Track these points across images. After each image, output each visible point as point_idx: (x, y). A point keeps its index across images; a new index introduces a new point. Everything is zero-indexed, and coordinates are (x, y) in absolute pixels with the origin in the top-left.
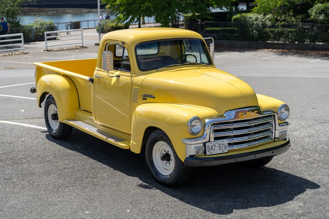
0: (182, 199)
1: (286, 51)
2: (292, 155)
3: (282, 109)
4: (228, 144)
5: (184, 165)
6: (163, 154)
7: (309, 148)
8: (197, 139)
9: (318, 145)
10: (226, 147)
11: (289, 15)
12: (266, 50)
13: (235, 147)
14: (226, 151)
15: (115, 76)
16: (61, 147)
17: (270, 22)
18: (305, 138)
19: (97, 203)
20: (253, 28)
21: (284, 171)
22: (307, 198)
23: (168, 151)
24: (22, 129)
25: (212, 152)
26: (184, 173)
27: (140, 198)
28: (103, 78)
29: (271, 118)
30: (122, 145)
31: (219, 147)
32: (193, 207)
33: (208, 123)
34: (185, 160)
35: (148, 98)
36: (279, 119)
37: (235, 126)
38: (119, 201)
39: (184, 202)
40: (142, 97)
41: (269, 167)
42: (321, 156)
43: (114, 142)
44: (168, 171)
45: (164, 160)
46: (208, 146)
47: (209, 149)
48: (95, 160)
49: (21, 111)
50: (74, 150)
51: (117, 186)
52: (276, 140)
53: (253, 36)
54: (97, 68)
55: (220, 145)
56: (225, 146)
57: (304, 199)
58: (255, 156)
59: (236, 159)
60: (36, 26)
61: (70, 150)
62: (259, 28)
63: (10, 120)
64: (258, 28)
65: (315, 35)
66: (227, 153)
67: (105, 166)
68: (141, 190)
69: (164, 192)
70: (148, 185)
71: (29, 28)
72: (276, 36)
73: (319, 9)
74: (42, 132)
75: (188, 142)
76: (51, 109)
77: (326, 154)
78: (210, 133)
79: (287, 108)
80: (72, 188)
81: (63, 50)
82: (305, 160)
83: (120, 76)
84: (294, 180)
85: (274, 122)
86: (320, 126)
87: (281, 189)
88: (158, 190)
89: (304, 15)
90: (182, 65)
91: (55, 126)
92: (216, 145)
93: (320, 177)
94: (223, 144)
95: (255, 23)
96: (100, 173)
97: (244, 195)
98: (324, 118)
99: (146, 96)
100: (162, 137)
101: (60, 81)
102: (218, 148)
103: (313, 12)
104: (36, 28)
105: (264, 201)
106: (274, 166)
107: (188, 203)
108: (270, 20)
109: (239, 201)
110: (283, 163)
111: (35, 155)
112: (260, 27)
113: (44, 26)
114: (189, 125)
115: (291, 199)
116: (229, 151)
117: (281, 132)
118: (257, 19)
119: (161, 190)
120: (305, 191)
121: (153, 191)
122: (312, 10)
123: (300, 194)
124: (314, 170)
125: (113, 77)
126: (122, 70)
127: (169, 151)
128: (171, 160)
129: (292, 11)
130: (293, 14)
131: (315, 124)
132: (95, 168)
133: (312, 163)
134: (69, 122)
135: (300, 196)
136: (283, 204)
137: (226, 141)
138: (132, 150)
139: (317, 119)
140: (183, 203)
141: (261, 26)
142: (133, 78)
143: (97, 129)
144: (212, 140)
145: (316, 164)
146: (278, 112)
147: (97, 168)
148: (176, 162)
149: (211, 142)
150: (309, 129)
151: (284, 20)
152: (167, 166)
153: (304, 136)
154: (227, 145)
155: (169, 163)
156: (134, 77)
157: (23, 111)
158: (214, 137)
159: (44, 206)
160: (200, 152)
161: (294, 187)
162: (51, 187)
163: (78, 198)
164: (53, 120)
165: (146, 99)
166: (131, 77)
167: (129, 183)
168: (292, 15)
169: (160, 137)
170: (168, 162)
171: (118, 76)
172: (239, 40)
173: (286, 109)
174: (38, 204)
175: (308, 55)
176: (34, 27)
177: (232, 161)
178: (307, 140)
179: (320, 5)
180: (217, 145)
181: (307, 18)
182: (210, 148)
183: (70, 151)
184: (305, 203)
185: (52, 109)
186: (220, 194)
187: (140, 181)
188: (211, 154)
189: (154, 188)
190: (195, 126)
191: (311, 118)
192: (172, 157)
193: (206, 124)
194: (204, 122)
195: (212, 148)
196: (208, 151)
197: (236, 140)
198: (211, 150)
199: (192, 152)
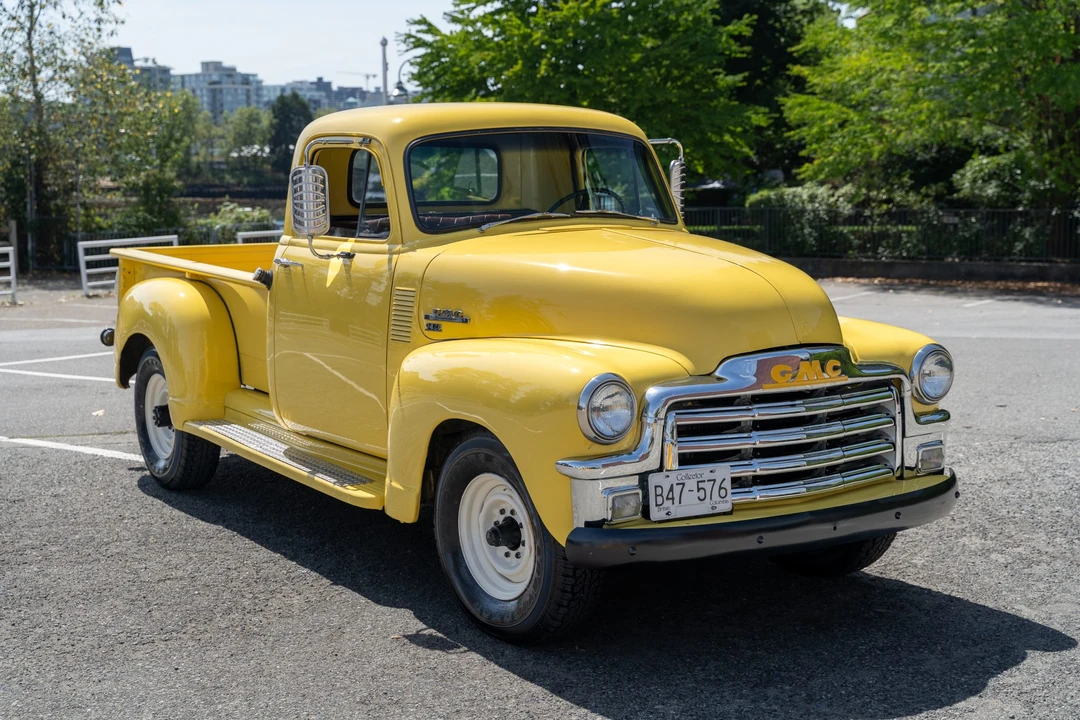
0: (558, 690)
1: (896, 281)
2: (956, 537)
3: (927, 362)
4: (734, 480)
5: (565, 559)
6: (496, 523)
7: (1011, 514)
8: (614, 459)
9: (1040, 507)
10: (723, 492)
11: (902, 186)
12: (839, 280)
13: (759, 494)
14: (727, 507)
15: (338, 256)
16: (176, 513)
17: (850, 206)
18: (990, 485)
19: (237, 702)
20: (804, 221)
21: (934, 589)
22: (1033, 686)
23: (512, 512)
24: (74, 459)
25: (672, 509)
26: (569, 588)
27: (401, 684)
28: (300, 268)
29: (890, 392)
30: (357, 494)
31: (699, 489)
33: (658, 398)
34: (568, 541)
35: (445, 325)
36: (915, 398)
37: (760, 413)
38: (322, 693)
39: (568, 700)
40: (425, 322)
41: (877, 575)
42: (1058, 540)
43: (331, 485)
44: (514, 585)
45: (498, 544)
46: (656, 487)
47: (660, 499)
48: (275, 552)
49: (94, 414)
50: (215, 522)
51: (330, 638)
52: (907, 473)
53: (804, 242)
54: (285, 238)
55: (701, 485)
56: (720, 488)
57: (1025, 689)
58: (835, 528)
59: (761, 538)
60: (224, 223)
61: (201, 522)
62: (820, 222)
63: (47, 437)
64: (816, 222)
65: (973, 238)
66: (730, 513)
67: (305, 571)
68: (412, 652)
69: (496, 663)
70: (440, 635)
71: (205, 230)
72: (865, 243)
73: (981, 170)
74: (129, 469)
75: (580, 470)
76: (153, 390)
77: (1074, 535)
78: (663, 440)
79: (945, 359)
80: (162, 646)
82: (1002, 552)
83: (354, 255)
84: (976, 618)
85: (898, 407)
86: (1033, 450)
87: (932, 652)
88: (475, 657)
89: (941, 184)
90: (572, 217)
91: (165, 444)
92: (687, 482)
93: (1070, 610)
94: (714, 480)
95: (809, 207)
96: (279, 596)
97: (793, 674)
98: (1041, 432)
99: (437, 315)
100: (489, 458)
101: (182, 295)
102: (695, 493)
103: (967, 178)
104: (224, 228)
105: (872, 697)
106: (897, 573)
107: (582, 703)
108: (850, 199)
109: (776, 698)
110: (927, 561)
111: (77, 536)
112: (821, 220)
113: (245, 223)
114: (583, 405)
115: (975, 689)
116: (736, 508)
117: (923, 445)
118: (812, 198)
119: (485, 655)
120: (1024, 659)
121: (454, 656)
122: (963, 176)
123: (1006, 669)
124: (1041, 586)
125: (333, 256)
126: (362, 234)
127: (517, 510)
128: (524, 545)
129: (908, 175)
130: (912, 182)
131: (1015, 445)
132: (266, 580)
133: (1029, 562)
134: (202, 428)
135: (1005, 678)
136: (947, 708)
137: (724, 471)
138: (389, 512)
139: (1018, 434)
140: (563, 703)
141: (825, 217)
142: (395, 257)
143: (286, 447)
144: (671, 462)
145: (1045, 566)
146: (911, 371)
147: (275, 577)
148: (538, 551)
149: (668, 474)
150: (999, 459)
151: (888, 201)
152: (508, 566)
153: (986, 479)
154: (728, 484)
155: (518, 556)
156: (399, 253)
157: (101, 413)
158: (679, 454)
159: (34, 712)
160: (628, 510)
161: (980, 646)
162: (90, 640)
163: (171, 684)
164: (159, 426)
165: (436, 328)
166: (391, 252)
167: (374, 628)
168: (909, 184)
169: (482, 457)
170: (515, 552)
171: (349, 256)
173: (941, 363)
174: (14, 704)
175: (957, 291)
176: (218, 227)
177: (749, 543)
178: (998, 490)
179: (985, 161)
180: (691, 484)
181: (951, 193)
182: (665, 496)
183: (202, 525)
184: (1029, 704)
185: (157, 392)
186: (703, 670)
187: (416, 621)
188: (668, 517)
189: (463, 649)
190: (606, 409)
191: (998, 432)
192: (527, 534)
193: (649, 405)
194: (639, 398)
195: (670, 496)
196: (657, 505)
197: (761, 468)
198: (668, 503)
199: (595, 507)
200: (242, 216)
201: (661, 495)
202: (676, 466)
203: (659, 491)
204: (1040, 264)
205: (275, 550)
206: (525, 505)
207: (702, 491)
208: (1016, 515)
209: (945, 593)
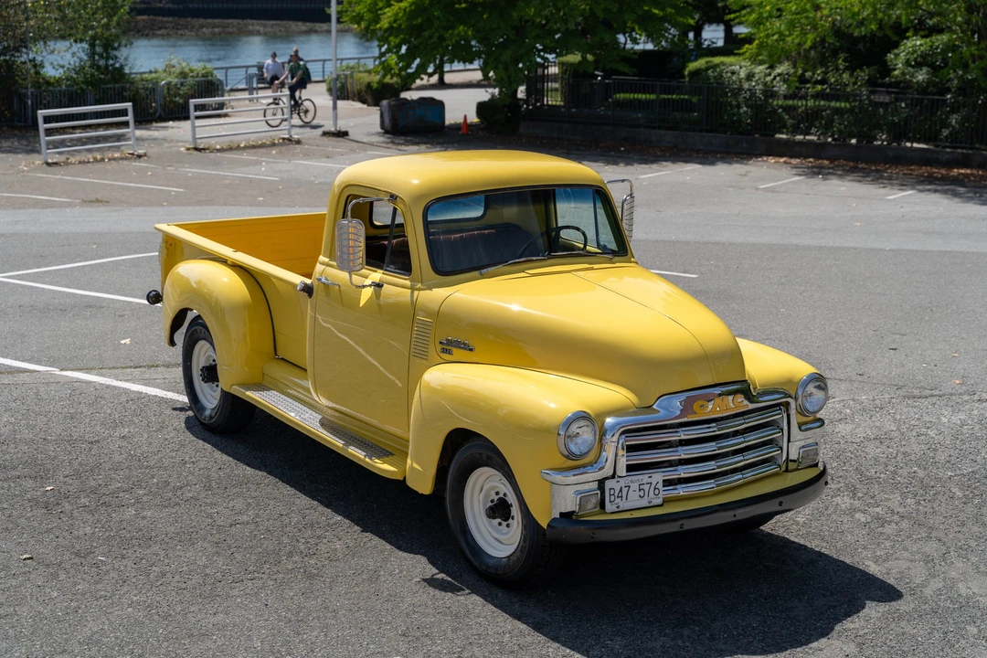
0: (538, 627)
1: (826, 162)
2: (832, 497)
3: (809, 386)
4: (664, 481)
5: (544, 534)
6: (492, 501)
7: (878, 475)
8: (582, 470)
9: (902, 468)
10: (657, 492)
11: (836, 69)
12: (772, 160)
13: (682, 490)
14: (659, 501)
15: (370, 285)
16: (225, 457)
17: (785, 86)
18: (866, 443)
19: (315, 633)
20: (741, 99)
21: (809, 545)
22: (866, 631)
23: (505, 495)
24: (123, 399)
25: (621, 504)
26: (546, 555)
27: (428, 620)
28: (337, 288)
29: (779, 411)
30: (384, 467)
31: (640, 490)
32: (568, 651)
33: (613, 427)
34: (548, 525)
35: (455, 351)
36: (799, 413)
37: (683, 435)
38: (374, 627)
39: (545, 635)
40: (439, 347)
41: (769, 531)
42: (909, 500)
43: (363, 457)
44: (503, 546)
45: (494, 518)
46: (610, 489)
47: (612, 498)
48: (313, 499)
49: (123, 342)
50: (259, 468)
51: (370, 580)
53: (740, 121)
54: (322, 258)
55: (641, 487)
56: (655, 489)
57: (860, 633)
58: (735, 515)
59: (683, 523)
60: (169, 79)
61: (248, 468)
62: (756, 101)
63: (91, 369)
64: (751, 100)
65: (902, 123)
66: (661, 505)
67: (339, 518)
68: (432, 593)
69: (493, 604)
70: (450, 579)
71: (150, 86)
72: (799, 123)
73: (915, 52)
74: (175, 409)
75: (558, 478)
76: (199, 353)
77: (922, 496)
78: (616, 455)
79: (822, 384)
80: (250, 583)
81: (238, 148)
82: (864, 512)
83: (382, 286)
84: (835, 572)
85: (785, 420)
86: (908, 406)
87: (800, 601)
88: (475, 598)
89: (875, 67)
91: (210, 398)
92: (631, 485)
94: (651, 483)
95: (746, 86)
96: (325, 541)
97: (701, 618)
98: (920, 382)
99: (450, 343)
100: (489, 458)
102: (637, 493)
103: (899, 59)
104: (169, 84)
105: (755, 638)
106: (784, 530)
107: (555, 639)
108: (785, 78)
109: (689, 637)
110: (807, 519)
111: (155, 480)
112: (757, 98)
113: (189, 79)
114: (562, 433)
115: (825, 632)
116: (666, 501)
117: (803, 447)
118: (750, 77)
119: (485, 598)
120: (864, 608)
121: (462, 598)
122: (897, 55)
123: (849, 616)
124: (888, 544)
125: (364, 286)
126: (390, 269)
127: (508, 493)
128: (513, 519)
129: (843, 58)
130: (846, 64)
131: (894, 401)
132: (312, 525)
133: (882, 521)
134: (248, 393)
135: (848, 624)
136: (805, 647)
137: (658, 477)
138: (410, 483)
139: (901, 384)
140: (542, 638)
141: (761, 95)
142: (416, 293)
143: (320, 417)
144: (622, 471)
145: (894, 525)
146: (796, 393)
147: (318, 523)
148: (525, 527)
149: (619, 479)
150: (878, 415)
151: (823, 82)
152: (500, 533)
153: (864, 438)
154: (660, 485)
155: (508, 526)
156: (419, 290)
157: (127, 341)
158: (627, 465)
159: (177, 638)
160: (590, 506)
161: (835, 597)
162: (196, 579)
163: (266, 617)
164: (205, 382)
165: (449, 352)
166: (413, 289)
167: (401, 572)
168: (843, 67)
169: (484, 456)
170: (506, 523)
171: (379, 286)
172: (701, 131)
173: (819, 387)
174: (160, 631)
175: (882, 177)
176: (163, 82)
177: (673, 527)
178: (873, 450)
179: (918, 43)
180: (635, 486)
181: (883, 77)
182: (616, 494)
183: (249, 471)
184: (860, 645)
185: (202, 353)
186: (638, 613)
187: (430, 566)
188: (617, 510)
189: (467, 591)
190: (577, 436)
191: (885, 381)
193: (606, 431)
194: (600, 425)
195: (620, 495)
196: (610, 502)
197: (683, 472)
198: (618, 500)
199: (568, 502)
200: (187, 70)
201: (613, 495)
202: (624, 474)
203: (612, 492)
204: (964, 151)
205: (313, 498)
206: (516, 495)
207: (642, 491)
208: (882, 476)
209: (816, 549)
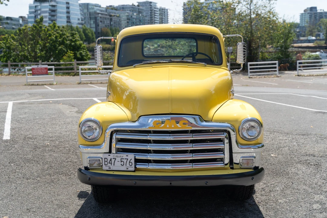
4: (136, 159)
10: (131, 164)
13: (149, 166)
14: (132, 169)
25: (111, 167)
31: (121, 161)
46: (105, 158)
47: (106, 163)
55: (122, 160)
56: (130, 162)
58: (171, 183)
59: (136, 182)
66: (134, 171)
85: (227, 141)
92: (116, 158)
94: (127, 159)
102: (120, 163)
116: (137, 170)
117: (244, 157)
137: (131, 156)
144: (113, 150)
149: (110, 154)
154: (133, 161)
158: (116, 148)
160: (95, 165)
180: (118, 159)
182: (108, 161)
188: (109, 170)
189: (85, 199)
195: (110, 162)
196: (105, 165)
198: (109, 165)
201: (107, 161)
202: (115, 152)
203: (106, 160)
207: (122, 162)
